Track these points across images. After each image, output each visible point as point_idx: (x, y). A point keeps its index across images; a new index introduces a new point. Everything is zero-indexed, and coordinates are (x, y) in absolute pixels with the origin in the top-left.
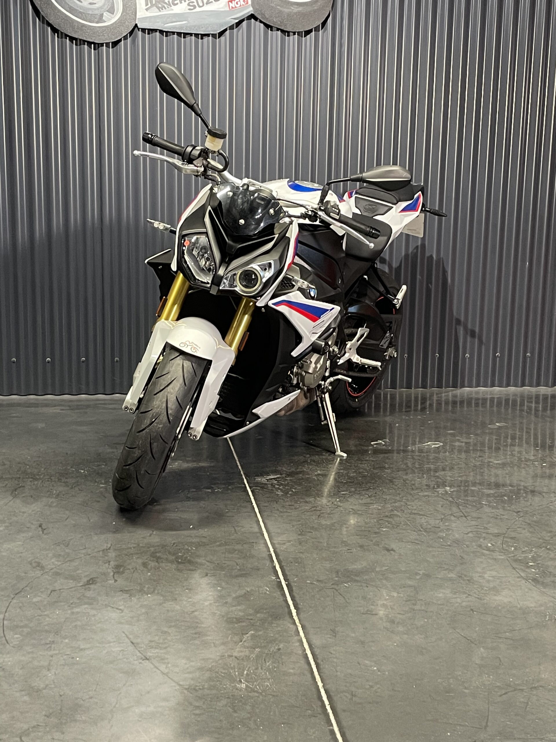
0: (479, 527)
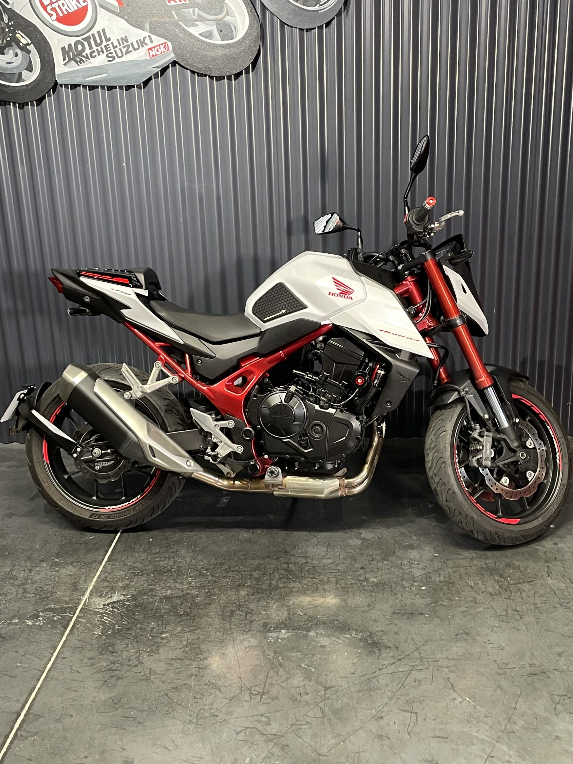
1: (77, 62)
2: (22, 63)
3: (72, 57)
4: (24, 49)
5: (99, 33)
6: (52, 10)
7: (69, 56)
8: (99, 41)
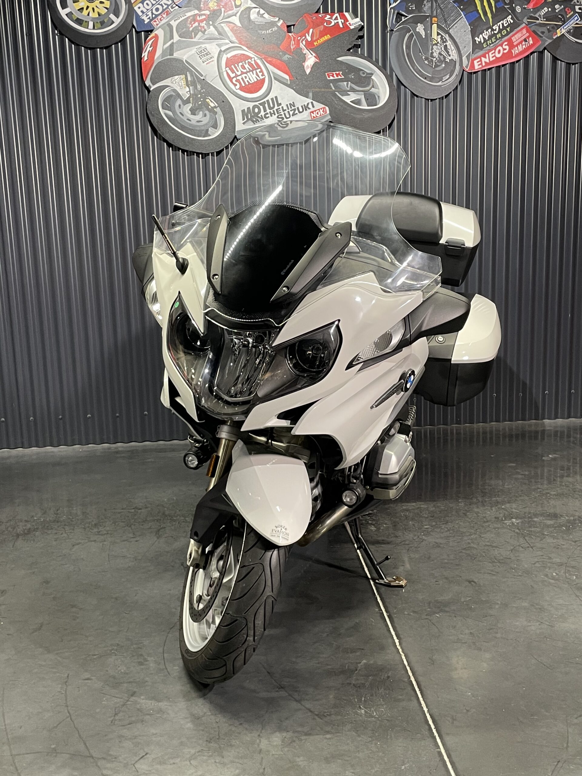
0: (544, 557)
1: (253, 121)
2: (209, 122)
3: (249, 117)
4: (212, 111)
5: (272, 99)
6: (236, 81)
7: (247, 117)
8: (272, 106)
